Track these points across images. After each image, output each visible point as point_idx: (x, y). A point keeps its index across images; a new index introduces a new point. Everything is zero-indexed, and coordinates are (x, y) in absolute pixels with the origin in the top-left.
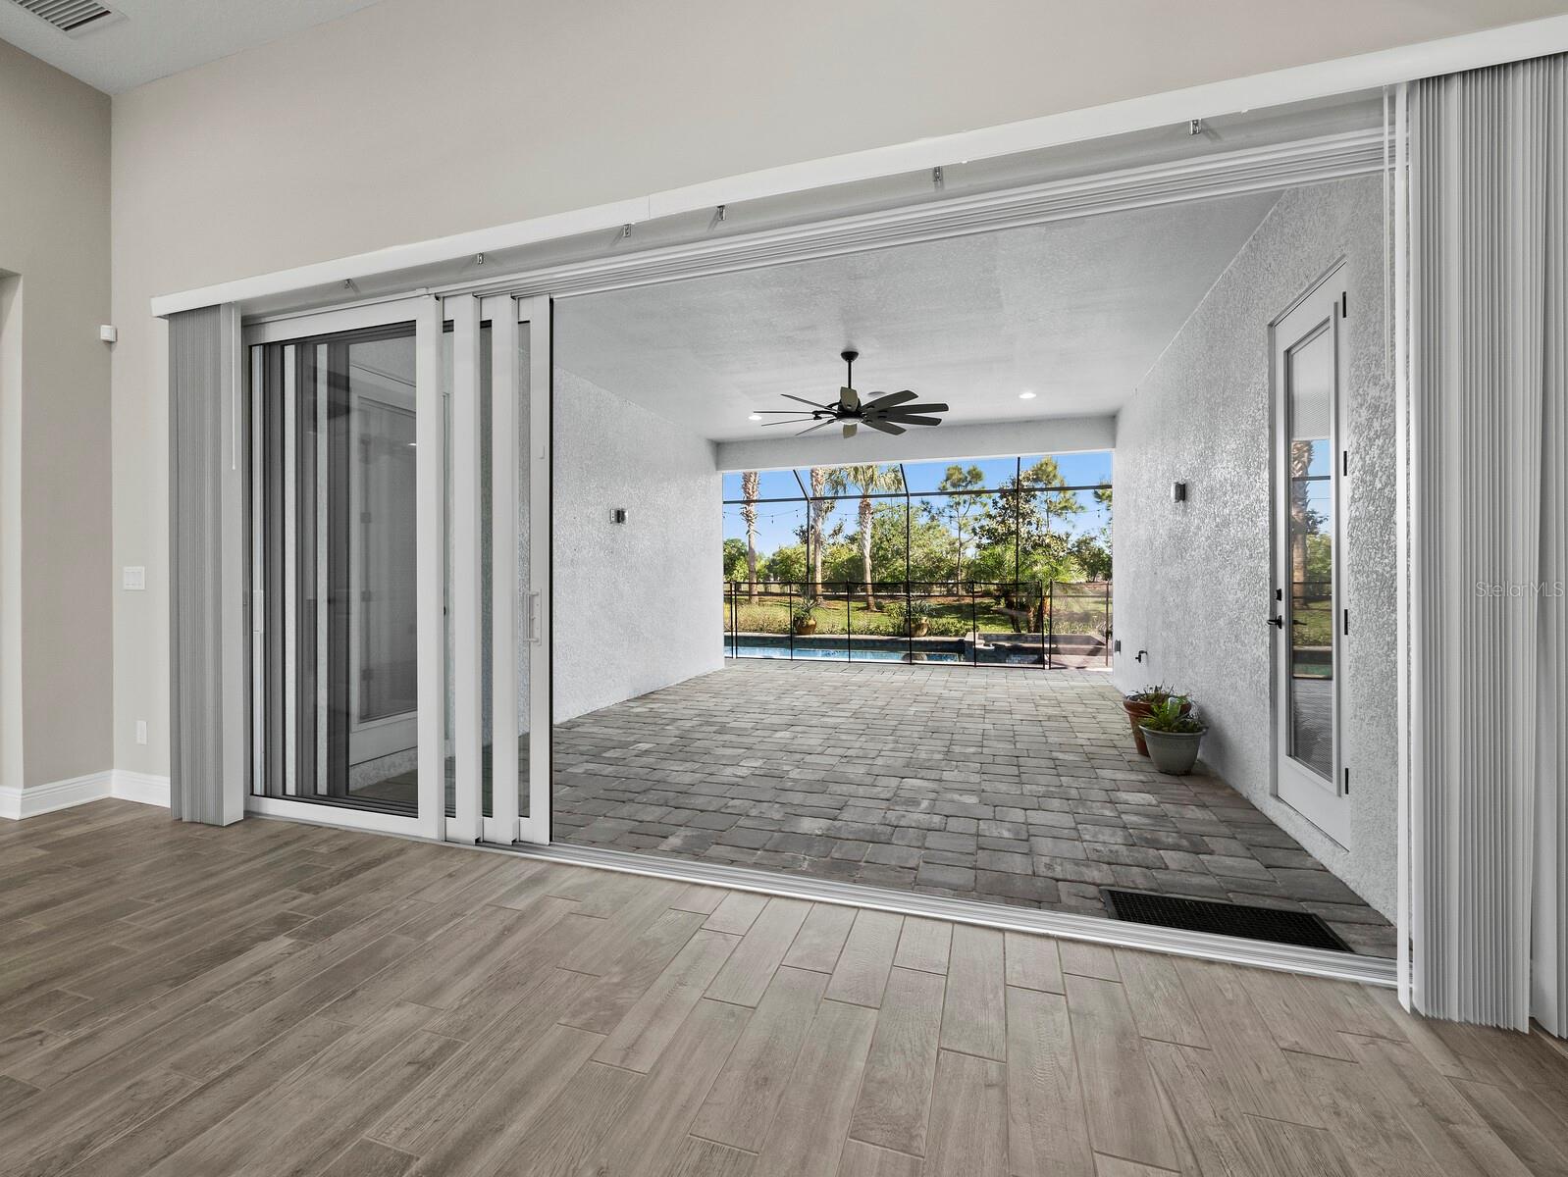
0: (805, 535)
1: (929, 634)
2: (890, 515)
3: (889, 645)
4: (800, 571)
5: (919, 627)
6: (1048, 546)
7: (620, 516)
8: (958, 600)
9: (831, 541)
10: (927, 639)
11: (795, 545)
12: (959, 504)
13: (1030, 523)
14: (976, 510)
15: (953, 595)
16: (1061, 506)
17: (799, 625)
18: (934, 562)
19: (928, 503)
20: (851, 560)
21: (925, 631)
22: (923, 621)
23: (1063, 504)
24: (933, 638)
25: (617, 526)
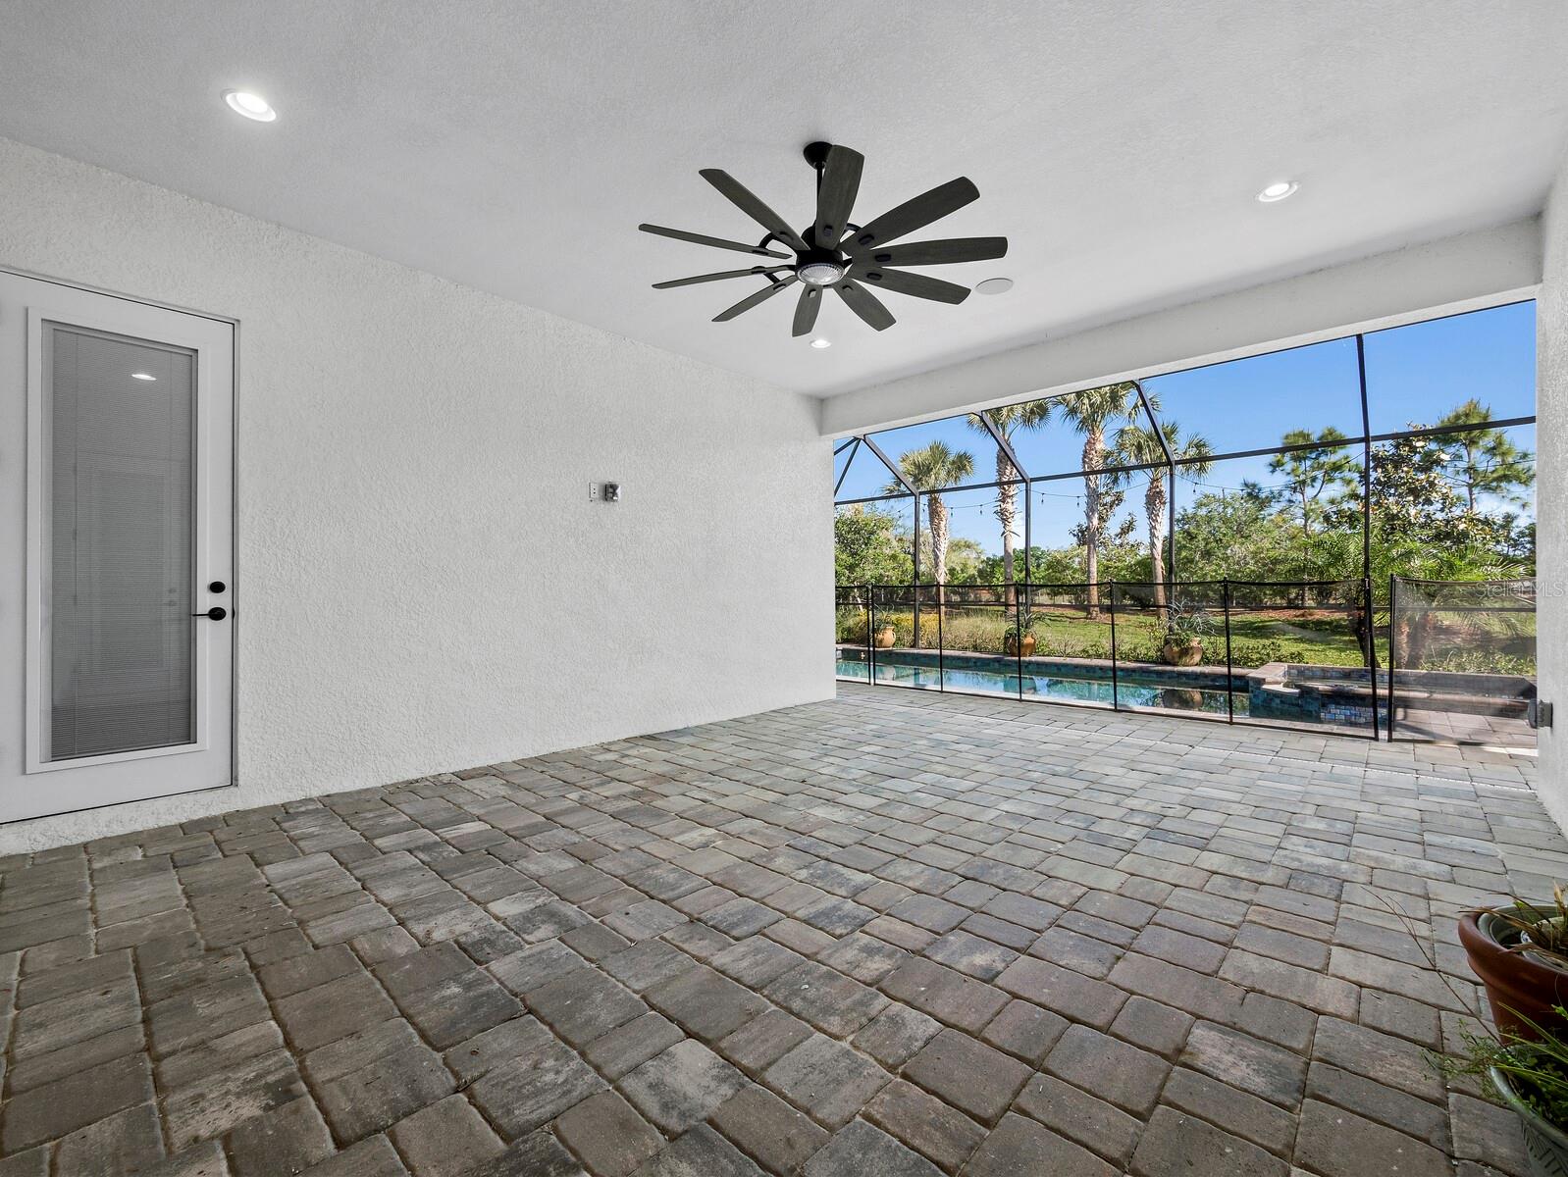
0: (1085, 537)
1: (1206, 661)
2: (1221, 510)
3: (1136, 676)
4: (1073, 578)
5: (1186, 652)
6: (1465, 534)
7: (609, 491)
8: (1303, 615)
9: (1118, 541)
10: (1198, 669)
11: (1067, 547)
12: (1303, 482)
13: (1428, 502)
14: (1336, 489)
15: (1297, 607)
16: (1495, 475)
17: (1014, 644)
18: (1264, 565)
19: (1254, 486)
20: (1140, 563)
21: (1197, 658)
22: (1194, 644)
23: (1501, 473)
24: (1208, 669)
25: (603, 506)
